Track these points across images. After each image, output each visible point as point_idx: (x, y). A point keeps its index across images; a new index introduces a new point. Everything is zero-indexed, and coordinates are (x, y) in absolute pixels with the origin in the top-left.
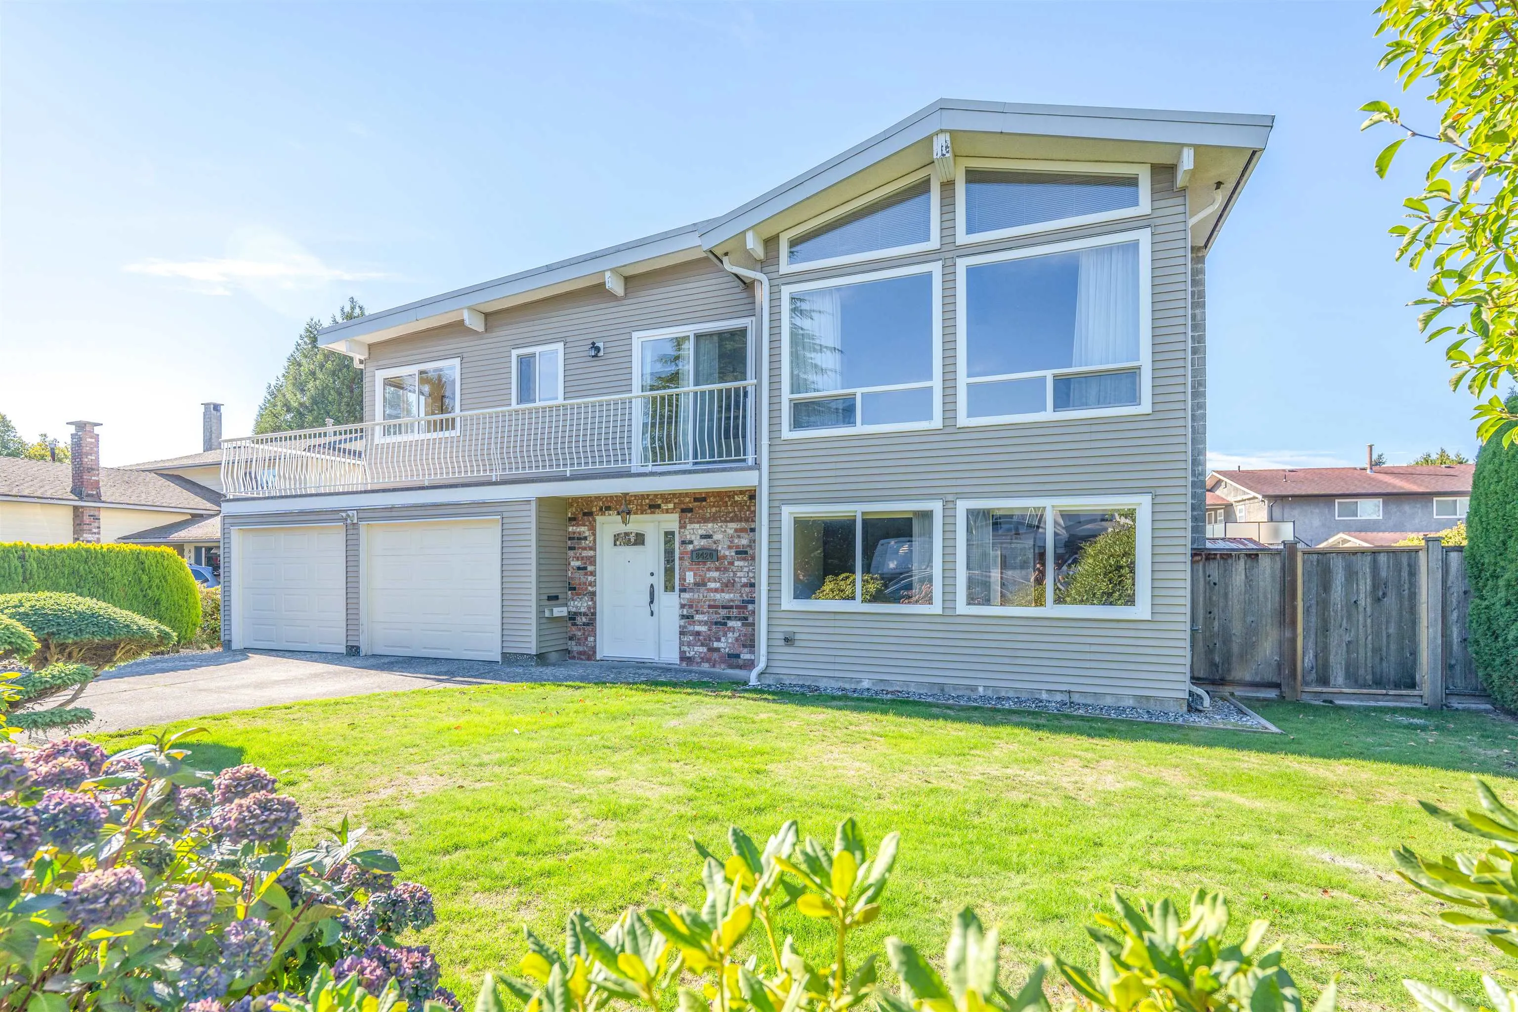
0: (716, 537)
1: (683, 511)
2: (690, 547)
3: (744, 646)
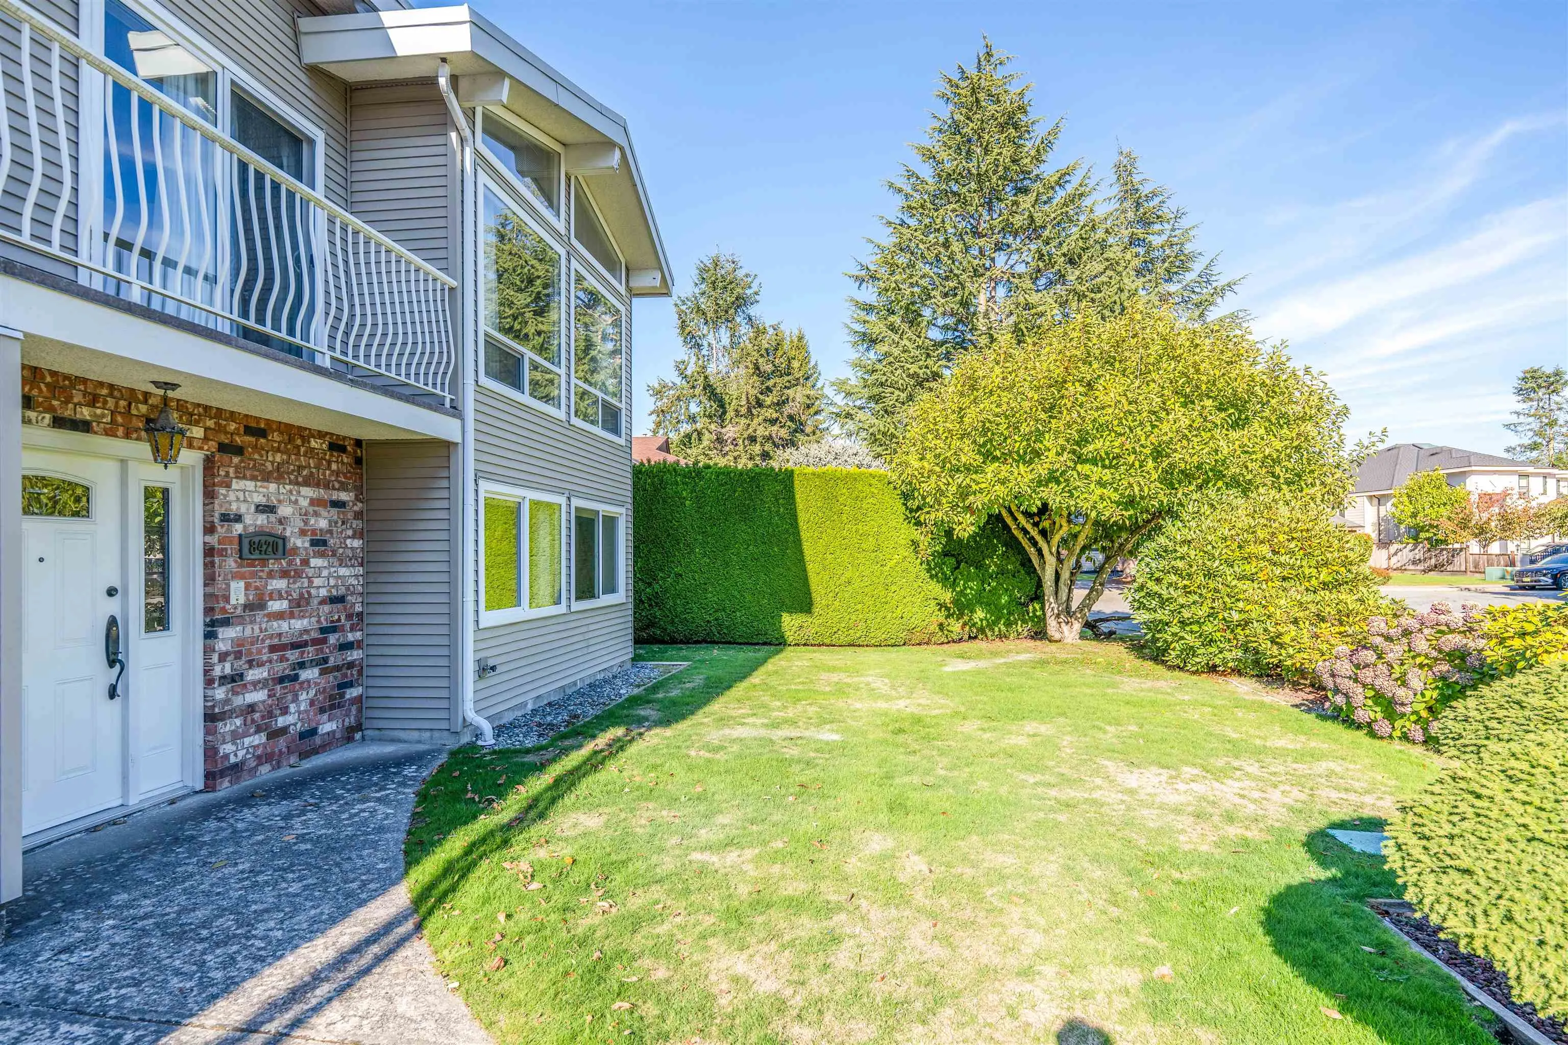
0: (285, 510)
1: (223, 448)
2: (238, 528)
3: (322, 710)
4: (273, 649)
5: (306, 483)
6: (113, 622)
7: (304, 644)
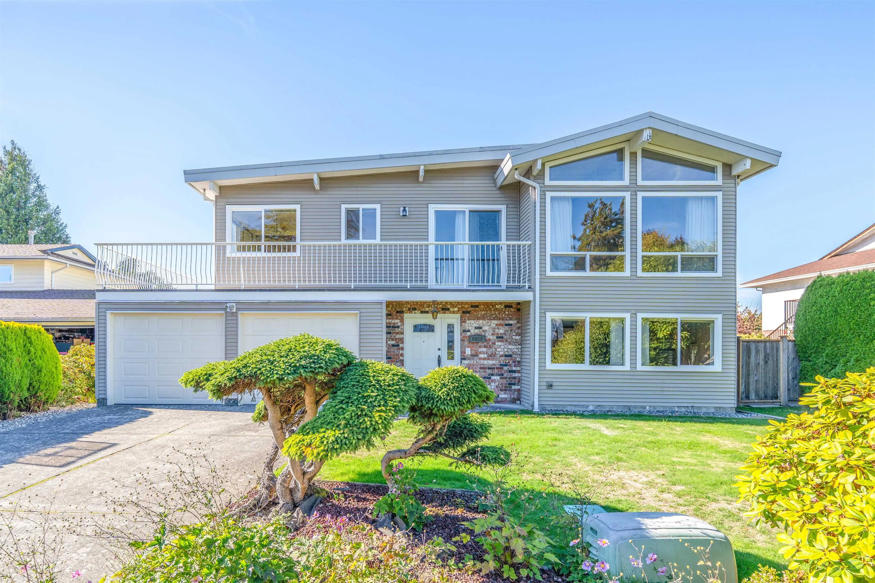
0: (485, 328)
1: (464, 312)
2: (469, 334)
3: (501, 390)
4: (481, 368)
5: (494, 319)
6: (439, 356)
7: (494, 368)
